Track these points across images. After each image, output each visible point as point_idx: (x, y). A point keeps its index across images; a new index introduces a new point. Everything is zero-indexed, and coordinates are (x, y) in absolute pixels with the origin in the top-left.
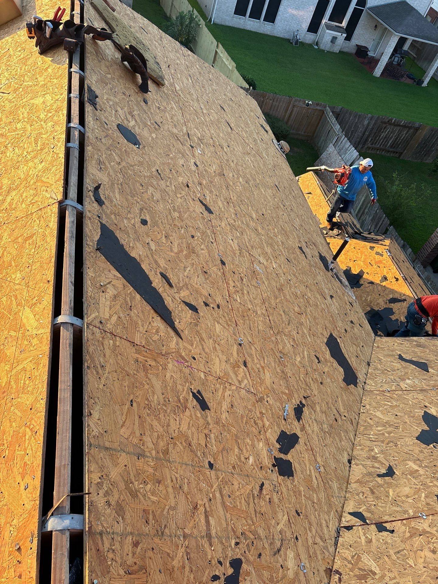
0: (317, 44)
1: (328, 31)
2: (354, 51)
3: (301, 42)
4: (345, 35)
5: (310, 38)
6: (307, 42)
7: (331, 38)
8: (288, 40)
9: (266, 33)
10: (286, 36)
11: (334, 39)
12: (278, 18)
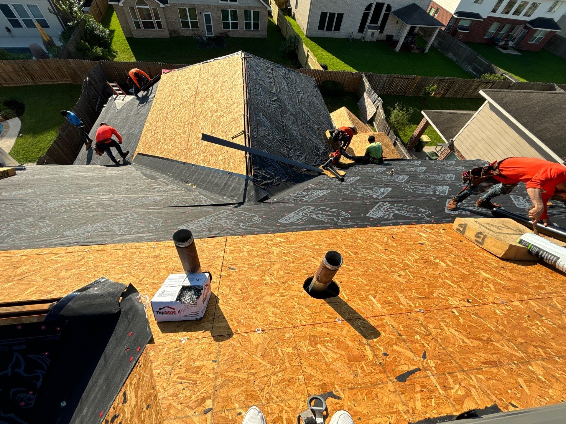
0: (364, 38)
1: (369, 30)
2: (385, 39)
3: (355, 39)
4: (379, 31)
5: (359, 36)
6: (358, 38)
7: (371, 34)
8: (347, 39)
9: (335, 37)
10: (347, 37)
11: (373, 34)
12: (341, 28)
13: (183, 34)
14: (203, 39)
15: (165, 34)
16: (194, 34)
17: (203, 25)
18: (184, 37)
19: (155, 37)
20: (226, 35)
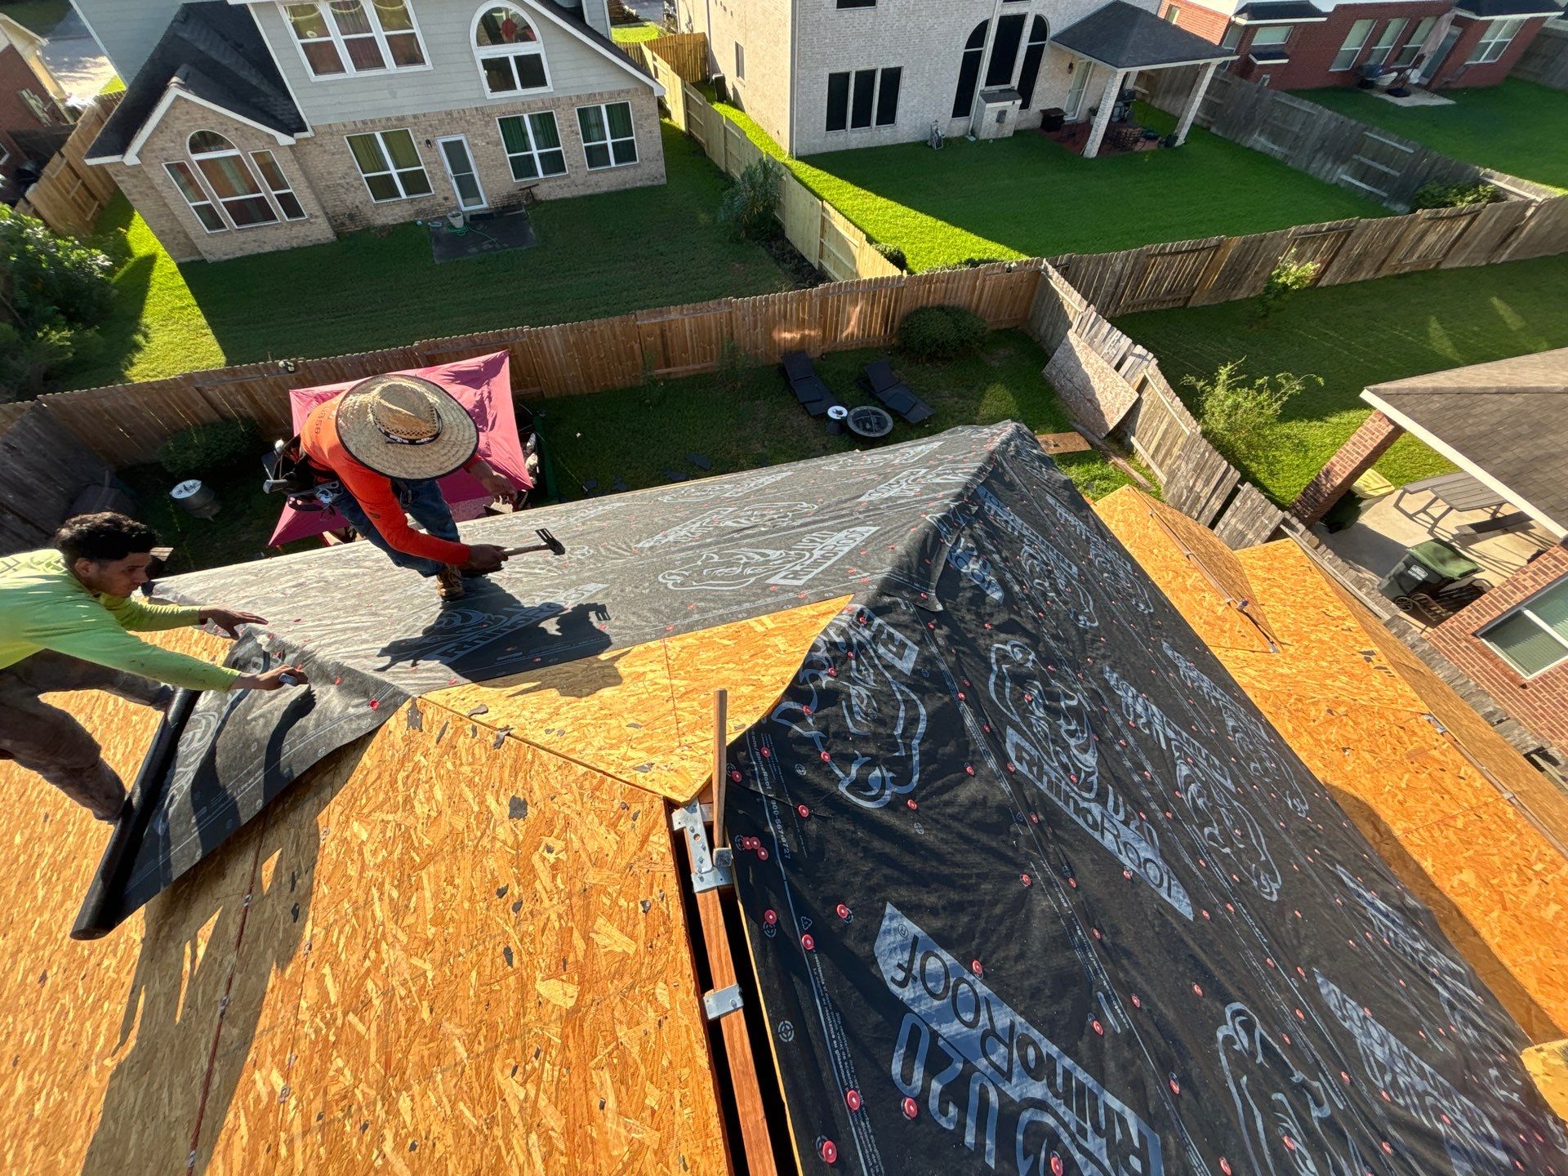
0: (973, 133)
1: (989, 106)
2: (1038, 123)
3: (947, 140)
4: (1019, 102)
5: (959, 126)
6: (956, 134)
7: (995, 115)
8: (924, 143)
9: (885, 144)
10: (920, 137)
11: (1002, 115)
12: (900, 112)
13: (380, 221)
14: (452, 226)
15: (317, 229)
16: (418, 213)
17: (445, 179)
18: (384, 228)
19: (285, 246)
20: (531, 196)
